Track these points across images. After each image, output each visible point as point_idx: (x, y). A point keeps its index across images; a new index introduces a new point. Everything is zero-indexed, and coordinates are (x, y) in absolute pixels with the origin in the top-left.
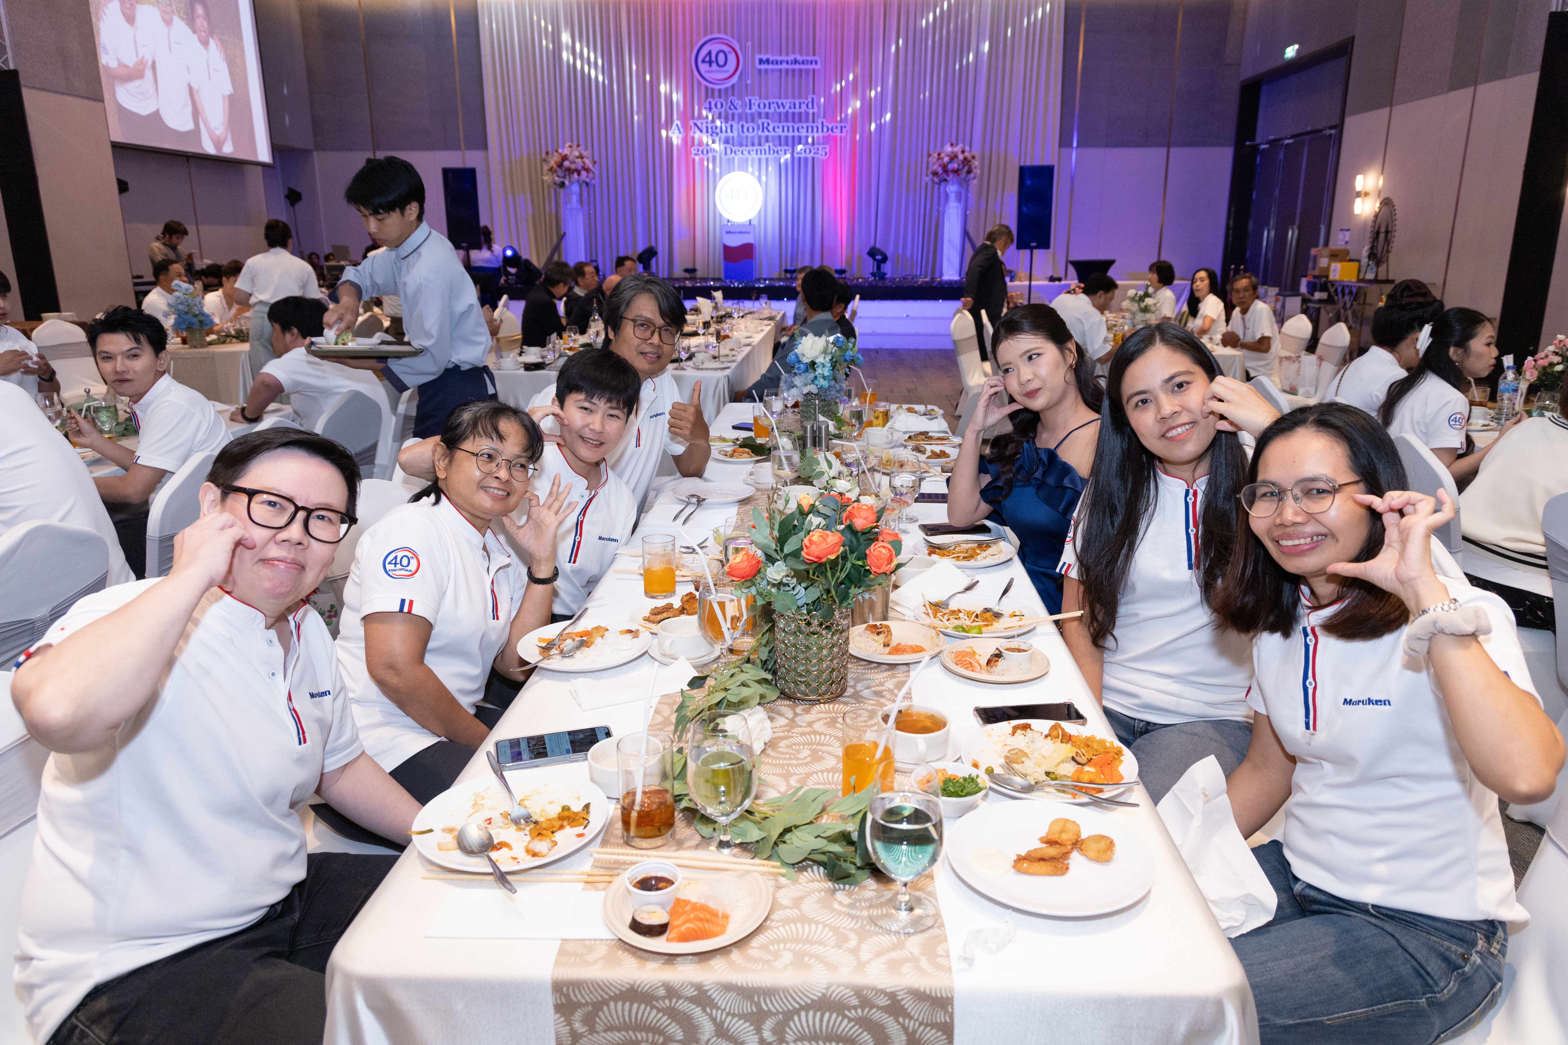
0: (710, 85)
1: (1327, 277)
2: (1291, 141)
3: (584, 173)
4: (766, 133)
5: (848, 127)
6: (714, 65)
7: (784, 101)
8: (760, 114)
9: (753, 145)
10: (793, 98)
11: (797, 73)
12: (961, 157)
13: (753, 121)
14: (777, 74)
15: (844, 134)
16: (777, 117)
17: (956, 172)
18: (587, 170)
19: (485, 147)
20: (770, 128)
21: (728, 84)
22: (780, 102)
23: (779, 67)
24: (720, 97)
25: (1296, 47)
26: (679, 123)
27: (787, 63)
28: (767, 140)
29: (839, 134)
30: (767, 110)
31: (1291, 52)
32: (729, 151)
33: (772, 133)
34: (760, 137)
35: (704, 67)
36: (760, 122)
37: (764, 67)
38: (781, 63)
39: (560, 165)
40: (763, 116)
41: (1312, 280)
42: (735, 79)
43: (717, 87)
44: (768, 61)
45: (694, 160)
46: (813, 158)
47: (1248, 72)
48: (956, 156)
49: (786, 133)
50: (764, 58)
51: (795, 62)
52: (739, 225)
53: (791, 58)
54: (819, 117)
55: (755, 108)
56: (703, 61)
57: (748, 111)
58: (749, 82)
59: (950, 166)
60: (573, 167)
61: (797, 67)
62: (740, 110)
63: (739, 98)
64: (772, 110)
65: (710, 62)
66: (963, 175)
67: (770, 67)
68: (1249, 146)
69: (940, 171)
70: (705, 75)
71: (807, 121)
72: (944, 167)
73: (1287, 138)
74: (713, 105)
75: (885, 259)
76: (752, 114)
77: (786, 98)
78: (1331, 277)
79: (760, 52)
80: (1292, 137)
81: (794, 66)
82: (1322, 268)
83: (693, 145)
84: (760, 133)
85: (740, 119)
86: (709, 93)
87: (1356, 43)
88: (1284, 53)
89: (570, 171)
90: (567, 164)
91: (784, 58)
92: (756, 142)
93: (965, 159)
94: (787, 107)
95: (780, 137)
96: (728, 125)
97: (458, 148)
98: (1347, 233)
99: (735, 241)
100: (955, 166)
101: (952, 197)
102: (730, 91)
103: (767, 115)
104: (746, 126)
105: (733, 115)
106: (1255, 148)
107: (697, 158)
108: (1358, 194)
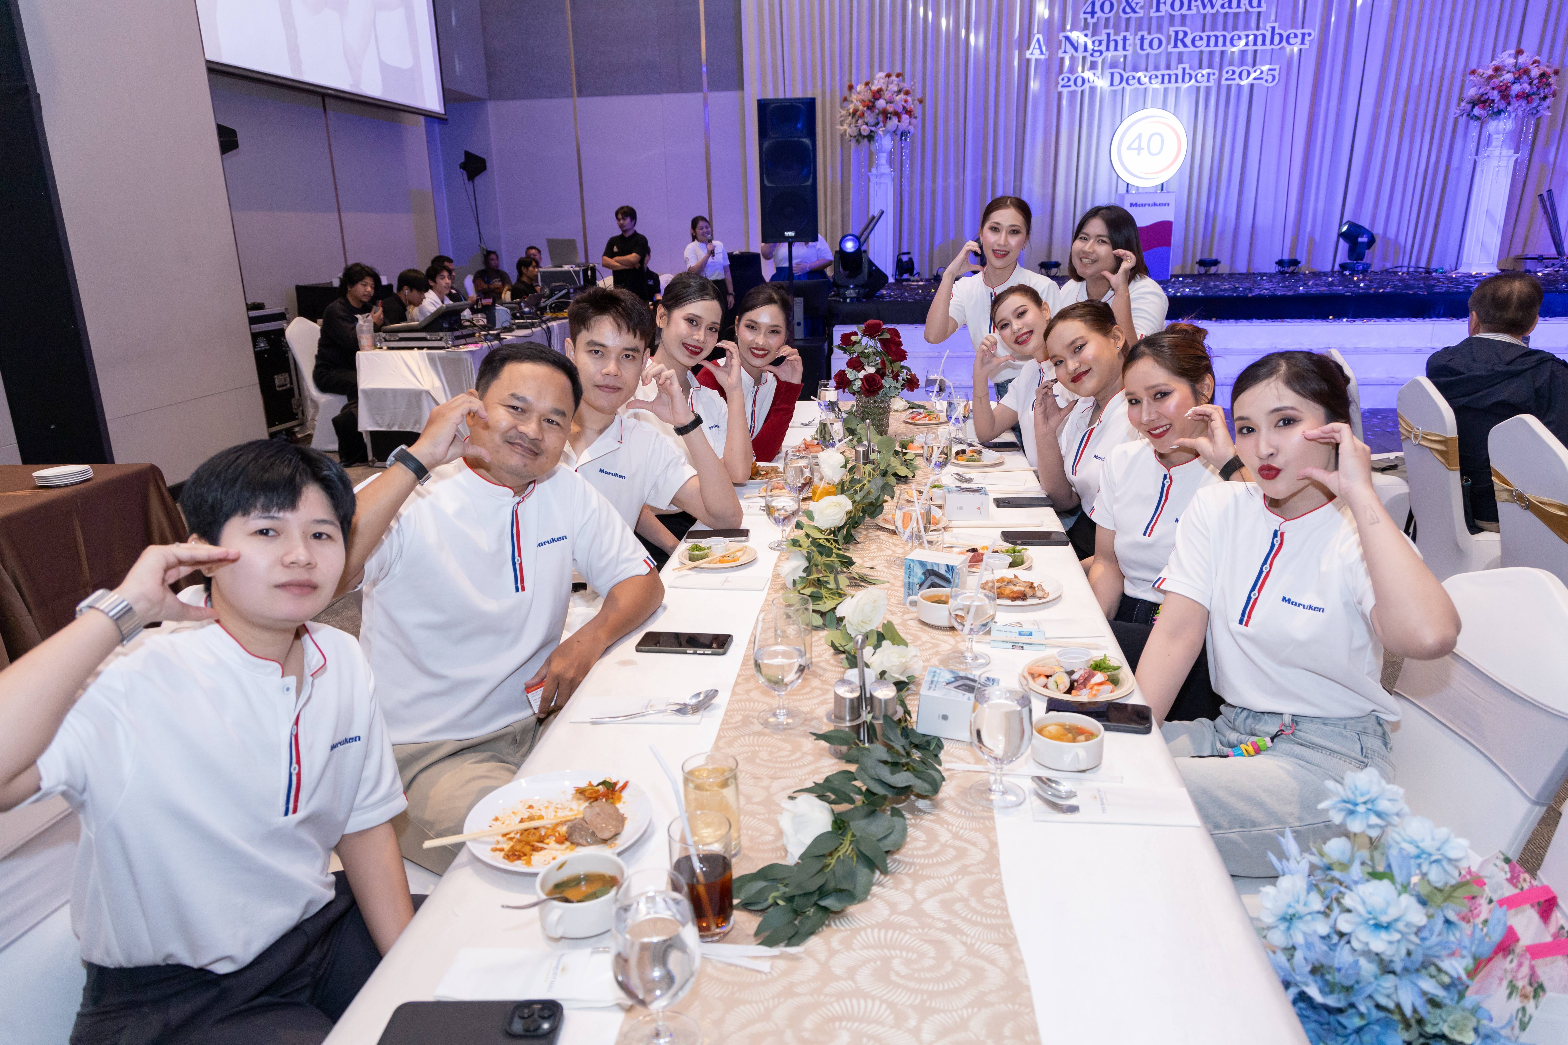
3: (905, 117)
4: (1181, 48)
5: (1314, 35)
8: (1172, 17)
9: (1157, 68)
12: (1535, 72)
13: (1160, 30)
15: (1306, 46)
16: (1200, 22)
17: (1524, 97)
18: (909, 113)
19: (741, 86)
20: (1188, 41)
26: (1040, 36)
28: (1181, 61)
29: (1298, 47)
30: (1184, 11)
32: (1117, 78)
33: (1190, 48)
34: (1169, 55)
36: (1171, 31)
39: (871, 107)
40: (1177, 20)
45: (1060, 94)
46: (1252, 86)
48: (1527, 72)
49: (1212, 48)
52: (1144, 193)
54: (1267, 20)
55: (1165, 9)
57: (1153, 14)
59: (1515, 89)
60: (890, 108)
62: (1141, 13)
64: (1194, 11)
66: (1536, 102)
69: (1494, 96)
71: (1247, 27)
72: (1503, 89)
74: (1097, 8)
75: (1371, 243)
76: (1160, 18)
83: (1061, 72)
84: (1170, 49)
85: (1139, 28)
89: (886, 115)
90: (881, 103)
92: (1163, 64)
93: (1542, 75)
94: (1218, 6)
95: (1201, 52)
96: (1120, 39)
97: (698, 88)
99: (1145, 217)
100: (1521, 87)
101: (1502, 140)
103: (1184, 20)
104: (1148, 38)
105: (1128, 20)
107: (1065, 91)
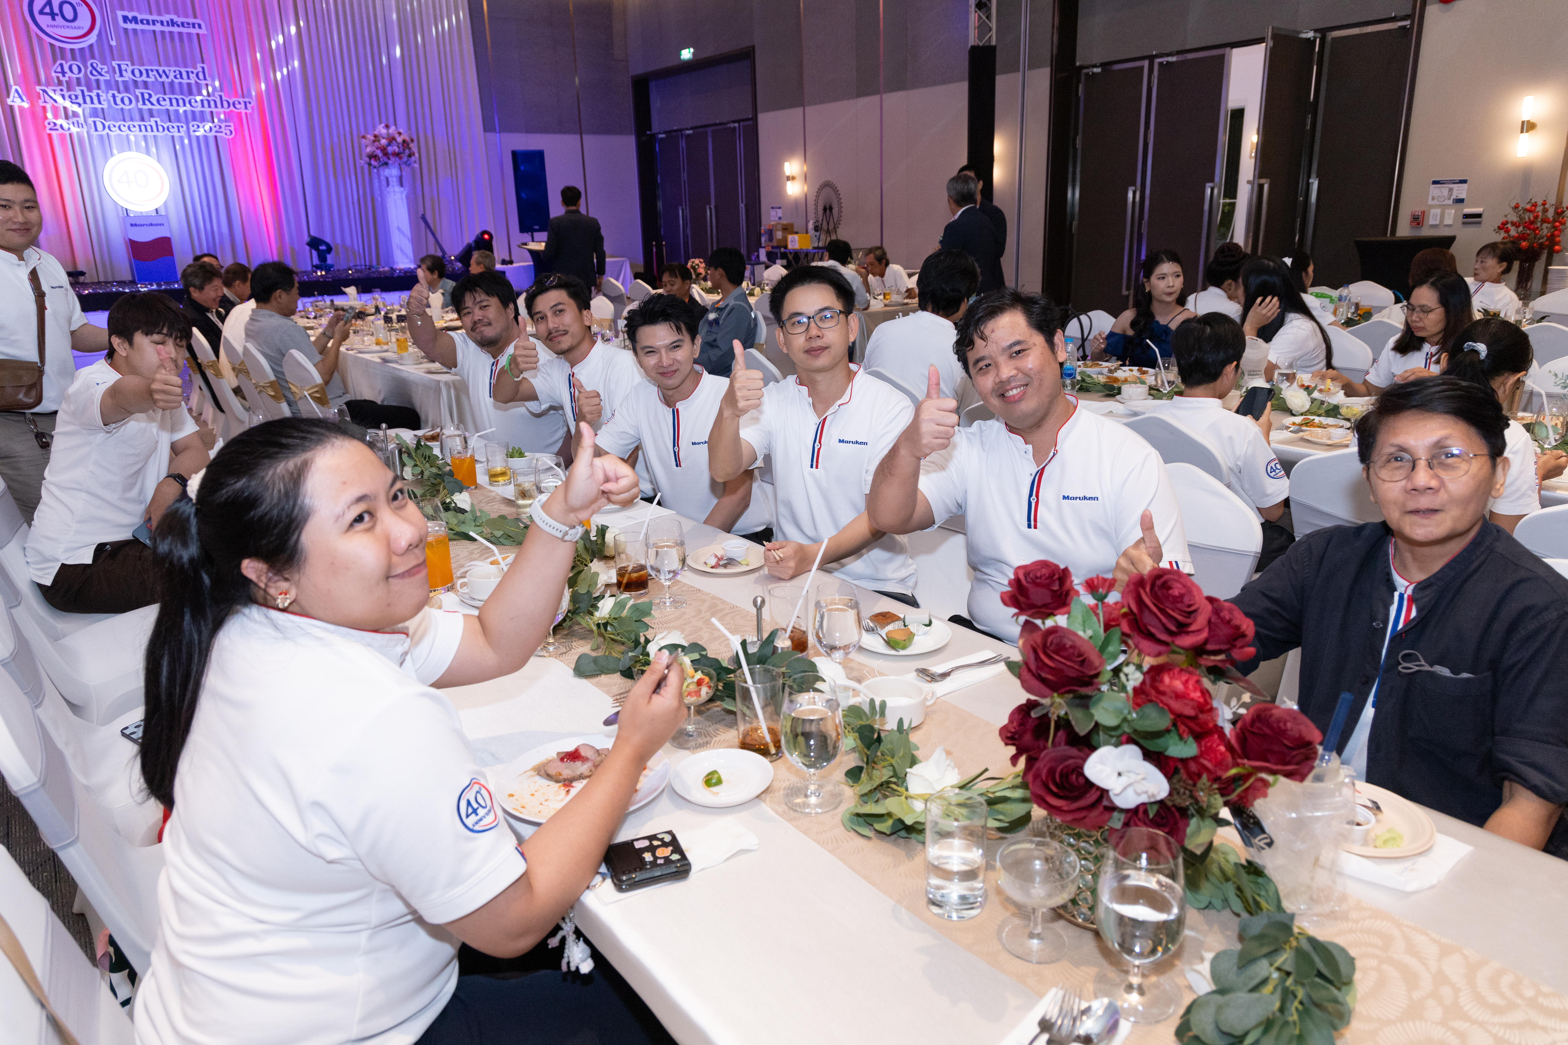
0: (57, 44)
1: (786, 247)
2: (691, 132)
4: (149, 106)
5: (254, 103)
6: (59, 18)
7: (166, 69)
8: (135, 83)
9: (133, 120)
10: (177, 65)
11: (176, 37)
12: (400, 140)
13: (127, 90)
14: (150, 37)
15: (249, 111)
16: (160, 88)
17: (397, 155)
20: (154, 100)
21: (85, 43)
22: (161, 70)
23: (151, 27)
24: (74, 59)
25: (692, 50)
27: (162, 23)
28: (152, 116)
29: (243, 111)
30: (144, 78)
31: (687, 54)
32: (99, 125)
33: (158, 107)
34: (140, 110)
35: (44, 21)
36: (138, 92)
37: (130, 26)
38: (154, 22)
40: (141, 85)
41: (770, 249)
42: (92, 38)
43: (68, 46)
44: (135, 20)
45: (50, 135)
46: (216, 137)
47: (638, 68)
48: (394, 139)
49: (175, 107)
50: (130, 15)
51: (173, 23)
52: (142, 216)
53: (166, 18)
54: (214, 89)
55: (128, 76)
56: (41, 12)
57: (118, 78)
58: (113, 43)
59: (390, 149)
61: (175, 29)
62: (107, 77)
63: (104, 63)
64: (152, 79)
65: (53, 15)
66: (405, 159)
67: (139, 27)
68: (649, 135)
69: (379, 153)
70: (48, 30)
71: (199, 94)
72: (383, 150)
73: (688, 129)
74: (66, 69)
75: (329, 249)
76: (125, 83)
77: (168, 65)
78: (790, 247)
79: (122, 9)
80: (692, 128)
81: (171, 29)
82: (779, 240)
83: (45, 117)
84: (140, 105)
85: (109, 88)
86: (58, 54)
87: (756, 50)
88: (679, 55)
91: (155, 17)
92: (137, 116)
93: (404, 141)
94: (171, 76)
95: (168, 111)
96: (93, 95)
98: (779, 211)
99: (145, 236)
100: (394, 148)
101: (394, 181)
102: (87, 52)
103: (146, 85)
104: (119, 96)
105: (97, 81)
106: (653, 136)
107: (54, 133)
108: (788, 178)
